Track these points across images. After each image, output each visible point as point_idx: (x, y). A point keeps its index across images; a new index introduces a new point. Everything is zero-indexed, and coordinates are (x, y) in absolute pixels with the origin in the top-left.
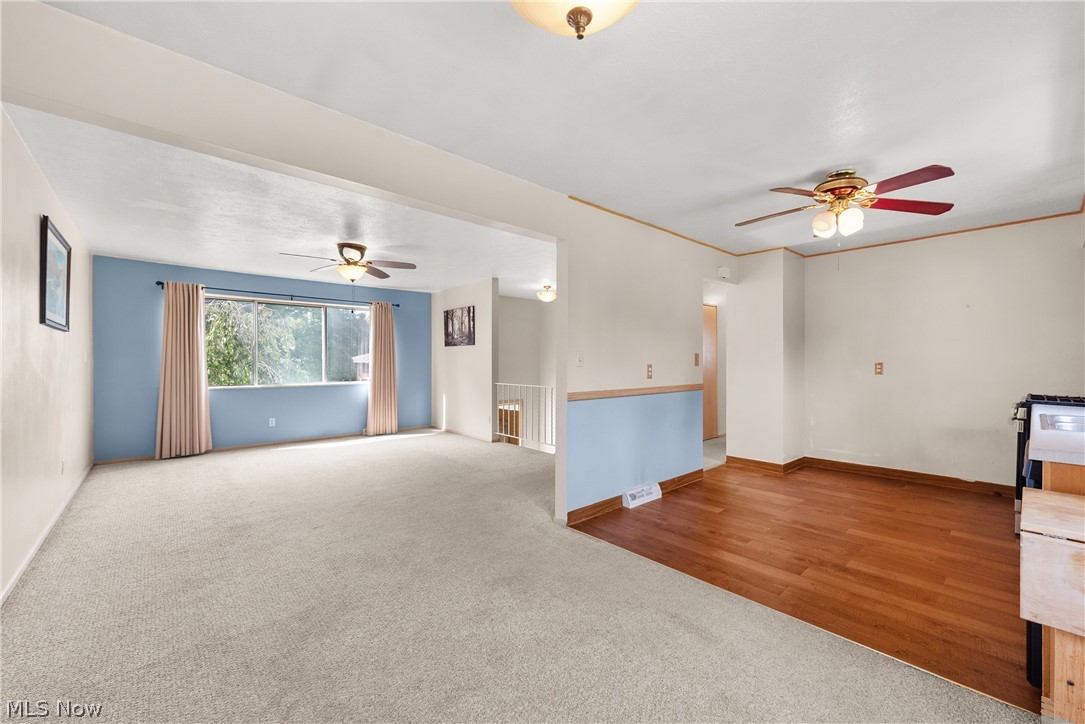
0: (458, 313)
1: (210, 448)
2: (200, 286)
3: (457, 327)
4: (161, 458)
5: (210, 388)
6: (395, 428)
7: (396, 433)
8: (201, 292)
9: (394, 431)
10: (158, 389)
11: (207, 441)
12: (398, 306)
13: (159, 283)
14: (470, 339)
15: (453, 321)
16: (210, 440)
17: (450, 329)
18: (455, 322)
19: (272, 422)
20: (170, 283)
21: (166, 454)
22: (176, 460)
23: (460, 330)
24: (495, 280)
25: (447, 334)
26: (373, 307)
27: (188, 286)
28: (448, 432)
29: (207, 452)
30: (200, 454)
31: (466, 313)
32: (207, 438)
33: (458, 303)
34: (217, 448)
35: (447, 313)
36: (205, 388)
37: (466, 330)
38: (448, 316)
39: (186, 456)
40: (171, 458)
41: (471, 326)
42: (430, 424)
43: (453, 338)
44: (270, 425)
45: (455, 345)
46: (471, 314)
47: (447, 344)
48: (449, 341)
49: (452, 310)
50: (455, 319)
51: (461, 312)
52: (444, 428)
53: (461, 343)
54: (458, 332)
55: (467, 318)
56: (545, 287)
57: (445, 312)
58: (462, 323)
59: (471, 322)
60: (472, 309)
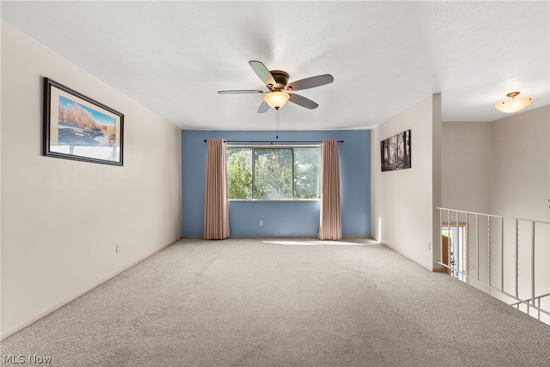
0: (394, 140)
1: (229, 236)
2: (223, 140)
3: (392, 153)
4: (206, 239)
5: (229, 200)
6: (339, 236)
7: (340, 240)
8: (223, 144)
9: (339, 238)
11: (227, 232)
12: (342, 142)
14: (406, 162)
15: (388, 148)
16: (229, 231)
17: (386, 156)
18: (391, 149)
19: (261, 223)
20: (209, 140)
21: (208, 237)
23: (396, 155)
24: (437, 96)
25: (383, 161)
26: (323, 144)
27: (217, 141)
28: (384, 246)
29: (226, 238)
30: (223, 239)
31: (401, 138)
33: (394, 131)
34: (233, 236)
35: (383, 143)
36: (227, 199)
37: (401, 154)
38: (384, 145)
40: (210, 240)
41: (407, 150)
42: (370, 235)
43: (389, 164)
44: (260, 225)
45: (392, 170)
46: (407, 139)
47: (383, 169)
48: (386, 167)
49: (388, 139)
50: (390, 146)
51: (396, 139)
52: (379, 240)
53: (397, 167)
54: (394, 158)
55: (403, 143)
56: (508, 95)
57: (381, 142)
58: (397, 149)
59: (407, 145)
60: (407, 133)
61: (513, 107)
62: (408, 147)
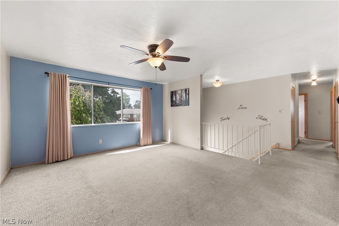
1: (72, 156)
2: (68, 75)
3: (178, 98)
4: (48, 163)
5: (72, 126)
6: (150, 141)
8: (68, 79)
9: (151, 144)
10: (47, 127)
11: (71, 152)
12: (152, 89)
13: (46, 73)
14: (187, 103)
16: (72, 152)
17: (174, 99)
18: (177, 96)
19: (101, 141)
20: (52, 73)
21: (50, 161)
22: (56, 164)
23: (180, 99)
24: (201, 76)
25: (172, 101)
26: (142, 89)
28: (173, 143)
29: (71, 158)
30: (68, 159)
31: (184, 92)
32: (71, 151)
33: (179, 88)
34: (75, 155)
36: (70, 126)
37: (184, 99)
38: (173, 94)
39: (61, 161)
40: (53, 162)
41: (187, 97)
42: (163, 139)
43: (176, 103)
44: (100, 143)
45: (178, 106)
46: (187, 92)
47: (172, 106)
48: (173, 104)
49: (176, 91)
50: (177, 95)
51: (181, 91)
52: (169, 141)
53: (181, 105)
54: (179, 101)
55: (185, 94)
56: (216, 81)
57: (171, 92)
58: (181, 96)
59: (187, 95)
60: (188, 90)
61: (217, 85)
62: (187, 96)
